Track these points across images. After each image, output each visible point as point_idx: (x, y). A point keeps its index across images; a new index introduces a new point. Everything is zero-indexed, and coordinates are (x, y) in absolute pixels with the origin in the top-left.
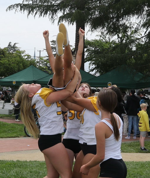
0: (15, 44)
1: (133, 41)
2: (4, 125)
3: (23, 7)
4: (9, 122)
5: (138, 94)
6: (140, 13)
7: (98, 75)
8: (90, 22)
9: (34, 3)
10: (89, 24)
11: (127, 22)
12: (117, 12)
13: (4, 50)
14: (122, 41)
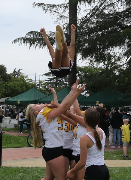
0: (19, 70)
1: (116, 68)
2: (10, 137)
3: (26, 40)
4: (14, 134)
5: (121, 111)
6: (122, 45)
7: (88, 95)
8: (81, 52)
9: (35, 37)
10: (80, 54)
11: (111, 52)
12: (103, 44)
13: (10, 75)
14: (107, 67)
